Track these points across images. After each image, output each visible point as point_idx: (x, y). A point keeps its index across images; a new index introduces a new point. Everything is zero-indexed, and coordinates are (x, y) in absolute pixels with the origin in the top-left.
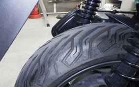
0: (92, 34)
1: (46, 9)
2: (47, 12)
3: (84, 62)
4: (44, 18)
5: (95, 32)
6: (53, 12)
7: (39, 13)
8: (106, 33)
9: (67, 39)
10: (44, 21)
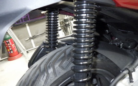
0: (53, 59)
1: (25, 47)
2: (27, 49)
3: (52, 82)
4: (25, 56)
5: (55, 56)
6: (33, 47)
7: (19, 53)
8: (63, 55)
9: (36, 69)
10: (26, 58)
